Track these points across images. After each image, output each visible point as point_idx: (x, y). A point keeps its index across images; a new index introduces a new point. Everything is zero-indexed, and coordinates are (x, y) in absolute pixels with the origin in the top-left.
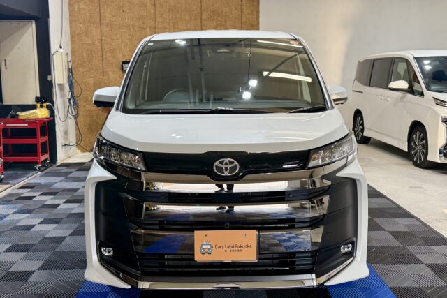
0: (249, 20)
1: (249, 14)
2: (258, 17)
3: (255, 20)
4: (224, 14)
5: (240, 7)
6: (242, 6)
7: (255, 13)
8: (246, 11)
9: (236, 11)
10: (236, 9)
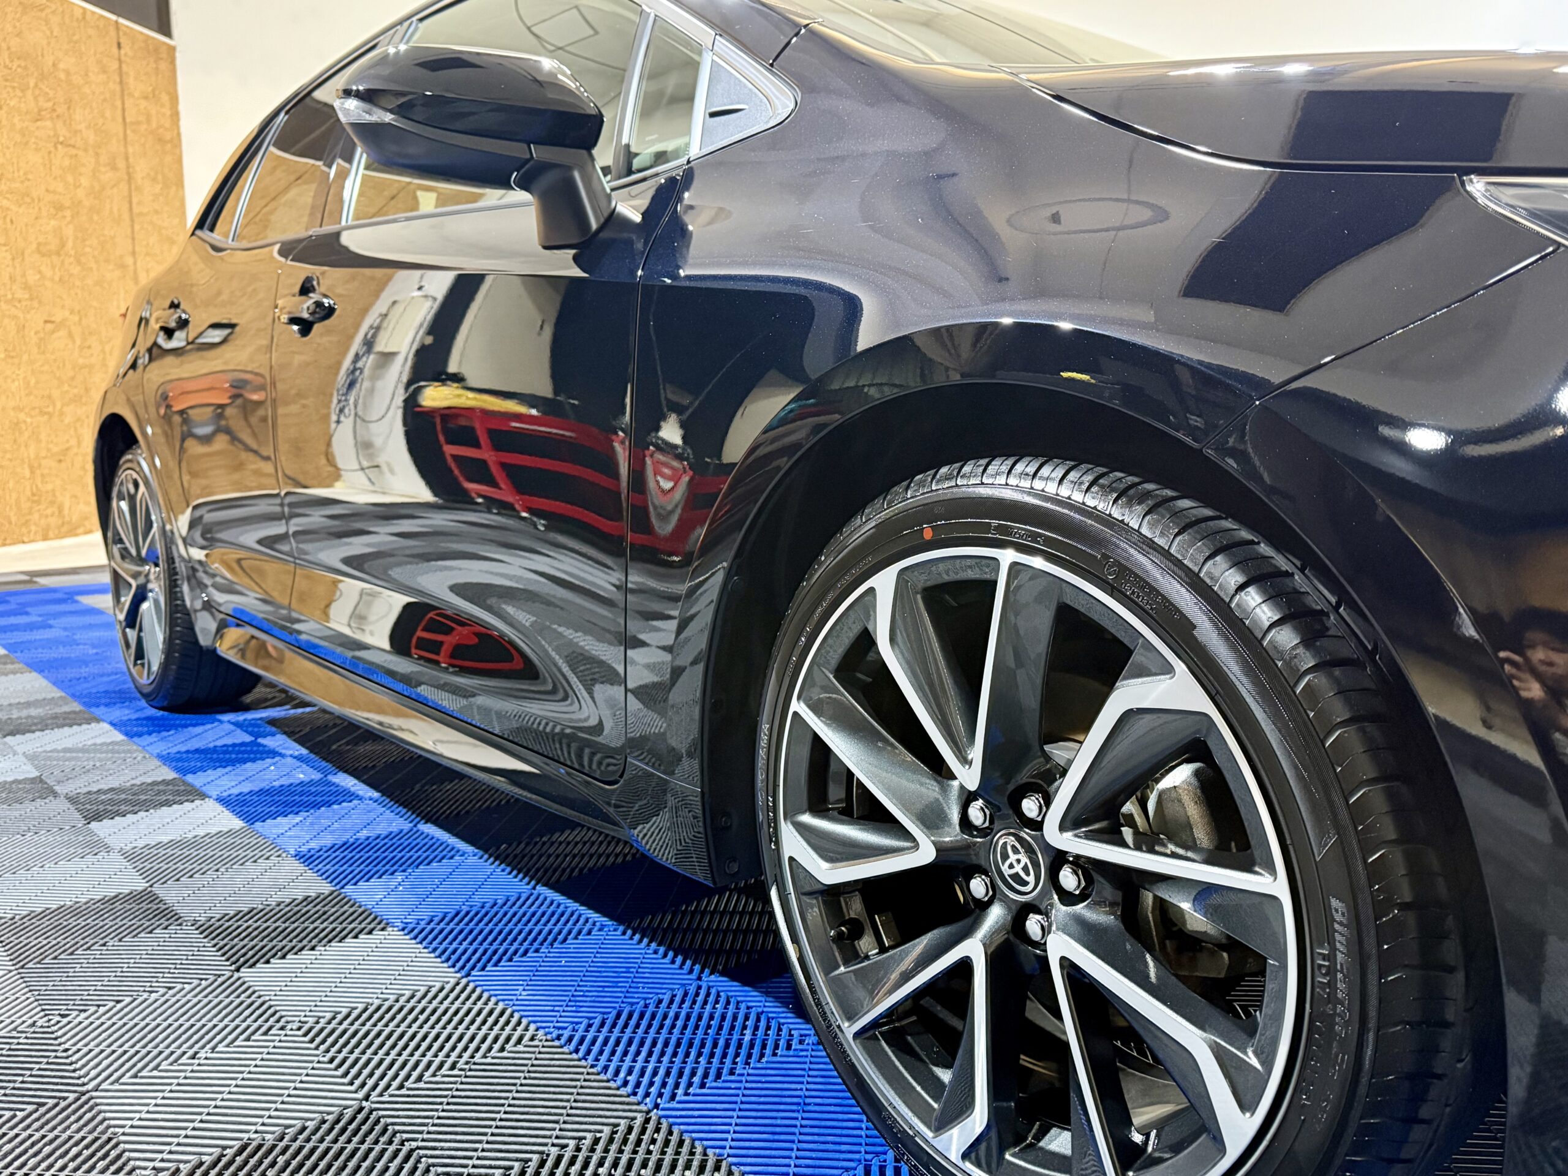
0: (148, 121)
1: (146, 98)
2: (175, 115)
3: (167, 125)
4: (62, 76)
5: (116, 65)
6: (120, 60)
7: (165, 98)
8: (137, 87)
9: (102, 77)
10: (105, 72)
